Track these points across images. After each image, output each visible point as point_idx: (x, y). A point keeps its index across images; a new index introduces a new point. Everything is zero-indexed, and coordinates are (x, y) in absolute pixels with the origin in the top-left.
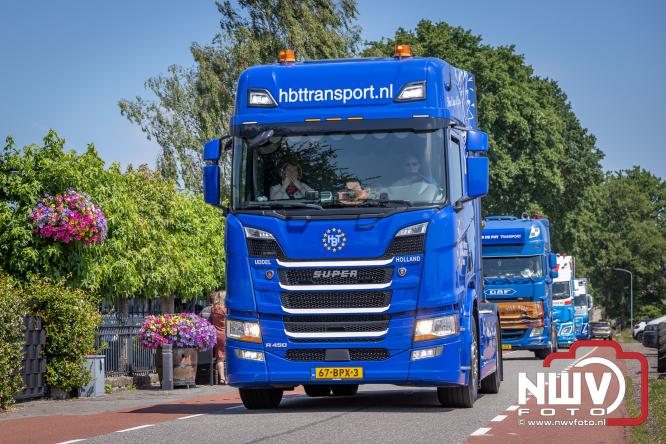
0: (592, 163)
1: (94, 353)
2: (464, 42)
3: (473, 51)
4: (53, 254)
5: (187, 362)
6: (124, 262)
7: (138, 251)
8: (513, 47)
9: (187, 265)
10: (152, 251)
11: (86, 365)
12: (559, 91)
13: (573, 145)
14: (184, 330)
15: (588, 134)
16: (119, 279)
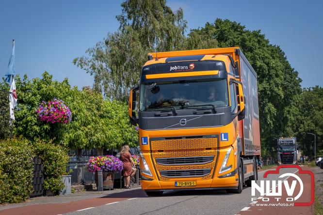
0: (297, 84)
1: (66, 175)
2: (237, 28)
3: (241, 33)
4: (47, 128)
5: (109, 178)
6: (80, 132)
7: (86, 127)
8: (259, 31)
9: (109, 133)
10: (93, 127)
11: (63, 180)
12: (281, 51)
13: (288, 76)
14: (108, 163)
15: (295, 71)
16: (77, 140)
